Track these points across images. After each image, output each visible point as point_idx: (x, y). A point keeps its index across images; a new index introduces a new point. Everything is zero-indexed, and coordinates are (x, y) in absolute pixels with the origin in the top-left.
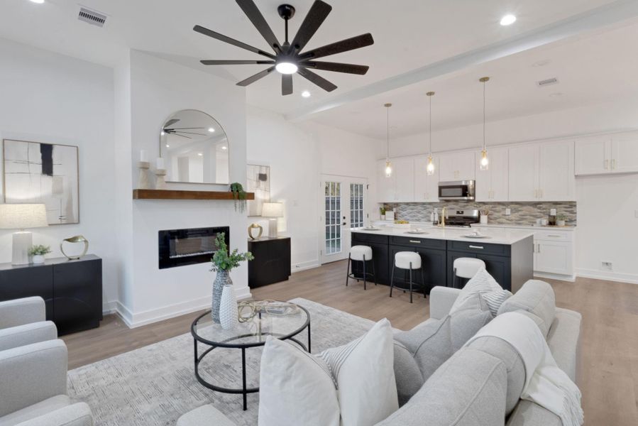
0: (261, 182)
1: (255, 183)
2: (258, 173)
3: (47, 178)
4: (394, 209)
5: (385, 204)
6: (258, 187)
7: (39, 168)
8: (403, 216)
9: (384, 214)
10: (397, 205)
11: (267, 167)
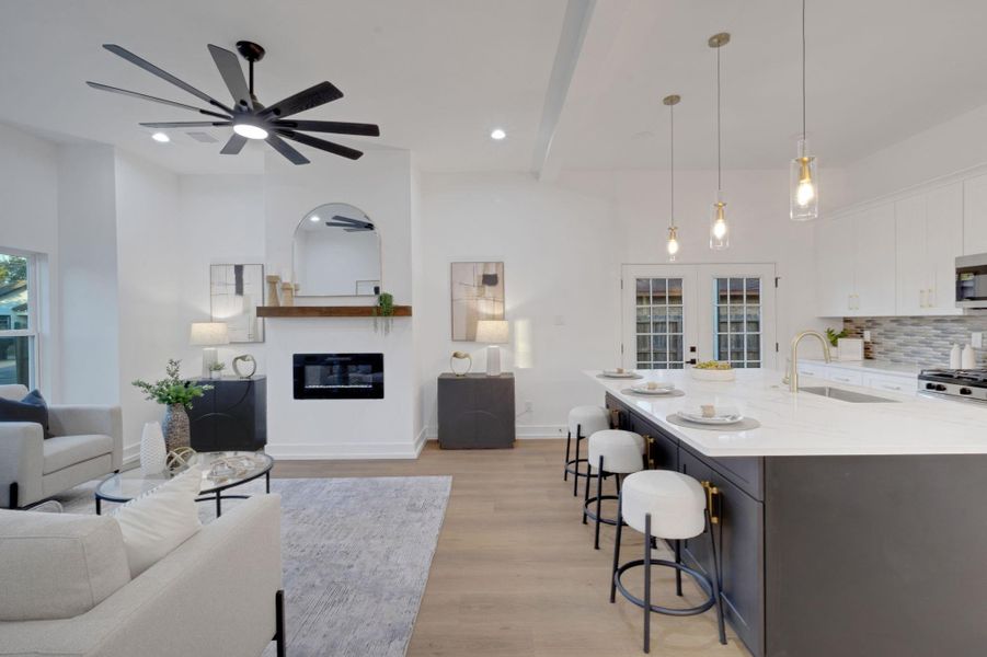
0: (487, 287)
1: (475, 291)
2: (481, 273)
3: (239, 298)
4: (867, 335)
5: (846, 320)
6: (481, 295)
7: (233, 289)
8: (888, 351)
9: (834, 343)
10: (872, 322)
11: (498, 263)
